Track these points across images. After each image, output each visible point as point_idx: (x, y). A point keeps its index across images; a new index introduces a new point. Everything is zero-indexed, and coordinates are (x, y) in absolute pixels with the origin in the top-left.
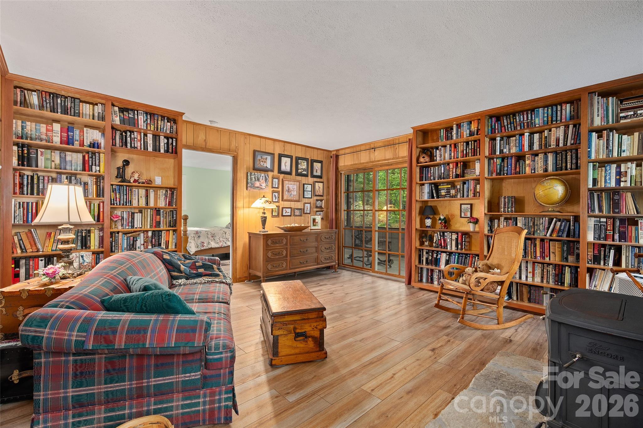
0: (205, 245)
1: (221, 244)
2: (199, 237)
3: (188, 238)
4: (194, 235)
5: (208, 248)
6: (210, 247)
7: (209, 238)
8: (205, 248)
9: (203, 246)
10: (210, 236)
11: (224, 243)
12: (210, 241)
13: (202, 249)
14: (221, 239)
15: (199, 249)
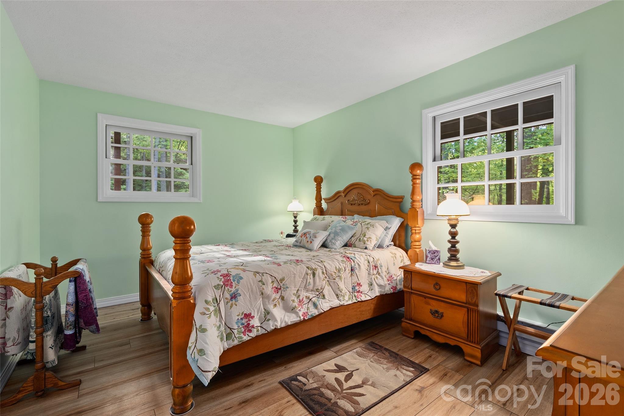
0: (255, 322)
1: (304, 310)
2: (234, 297)
3: (194, 305)
4: (218, 293)
5: (264, 332)
6: (271, 326)
7: (268, 297)
8: (253, 334)
9: (248, 328)
10: (269, 289)
11: (311, 305)
12: (271, 307)
13: (246, 338)
14: (303, 294)
15: (236, 342)
